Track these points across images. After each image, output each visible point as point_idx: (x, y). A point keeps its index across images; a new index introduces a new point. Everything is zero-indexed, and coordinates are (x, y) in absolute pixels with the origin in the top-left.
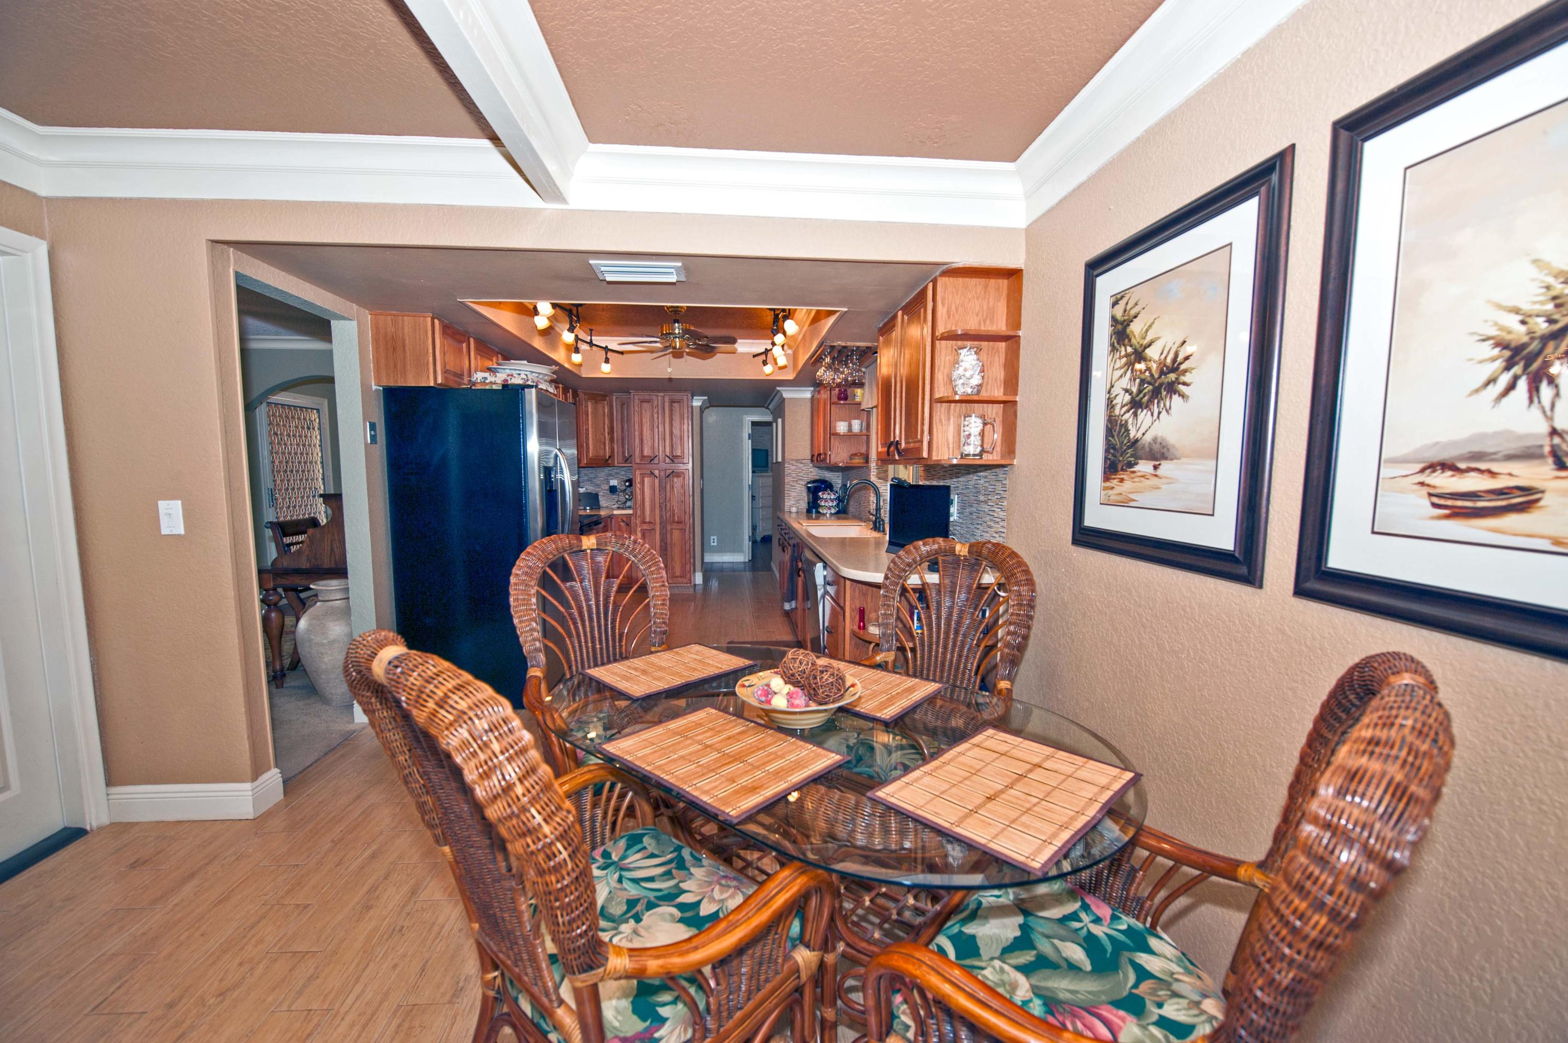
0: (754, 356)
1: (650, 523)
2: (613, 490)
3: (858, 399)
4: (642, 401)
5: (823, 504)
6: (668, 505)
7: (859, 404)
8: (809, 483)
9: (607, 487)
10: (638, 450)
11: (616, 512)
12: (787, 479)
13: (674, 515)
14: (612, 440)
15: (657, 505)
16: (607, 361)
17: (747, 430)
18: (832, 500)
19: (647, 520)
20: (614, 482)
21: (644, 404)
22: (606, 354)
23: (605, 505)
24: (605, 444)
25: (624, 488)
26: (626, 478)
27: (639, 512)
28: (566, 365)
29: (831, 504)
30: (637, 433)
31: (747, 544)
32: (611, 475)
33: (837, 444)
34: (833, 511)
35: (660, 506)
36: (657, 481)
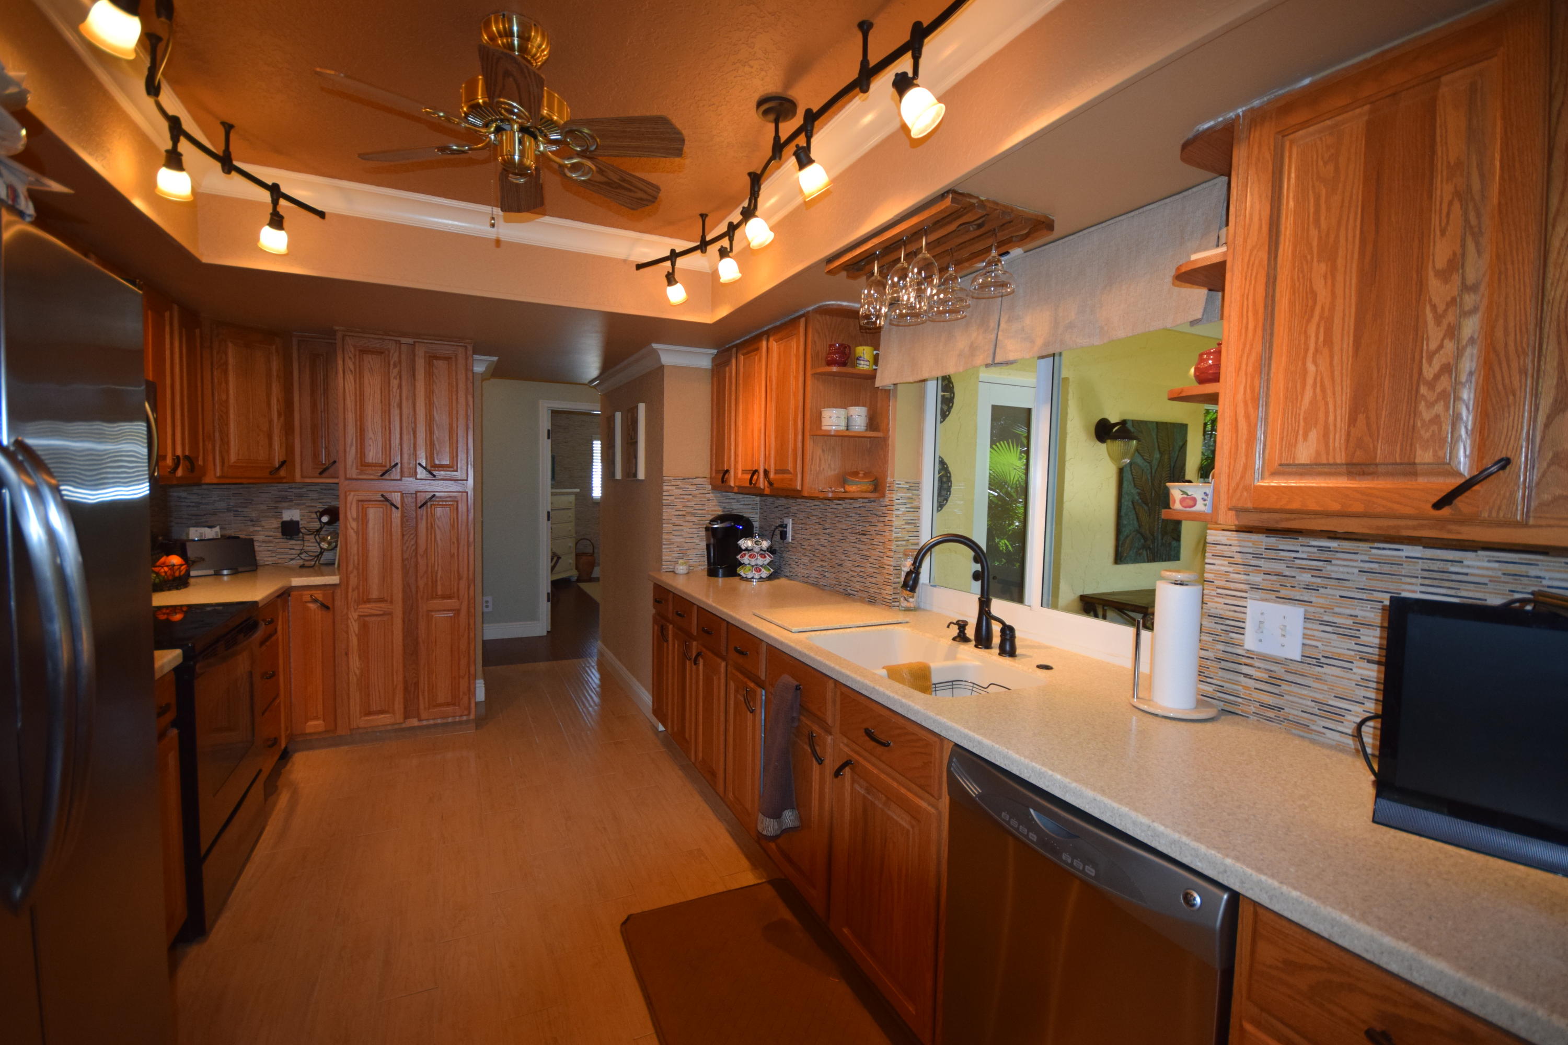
0: (639, 267)
1: (381, 600)
2: (290, 530)
3: (864, 366)
4: (364, 351)
5: (746, 560)
6: (422, 562)
7: (872, 376)
8: (714, 521)
9: (276, 524)
10: (352, 453)
11: (296, 581)
12: (667, 513)
13: (435, 583)
14: (288, 429)
15: (397, 565)
16: (277, 221)
17: (545, 423)
18: (762, 553)
19: (375, 594)
20: (291, 514)
21: (368, 358)
22: (275, 203)
23: (269, 561)
24: (270, 437)
25: (317, 525)
26: (321, 507)
27: (353, 581)
28: (139, 203)
29: (760, 561)
30: (351, 417)
31: (544, 608)
32: (284, 499)
33: (819, 452)
34: (765, 573)
35: (404, 567)
36: (396, 515)
